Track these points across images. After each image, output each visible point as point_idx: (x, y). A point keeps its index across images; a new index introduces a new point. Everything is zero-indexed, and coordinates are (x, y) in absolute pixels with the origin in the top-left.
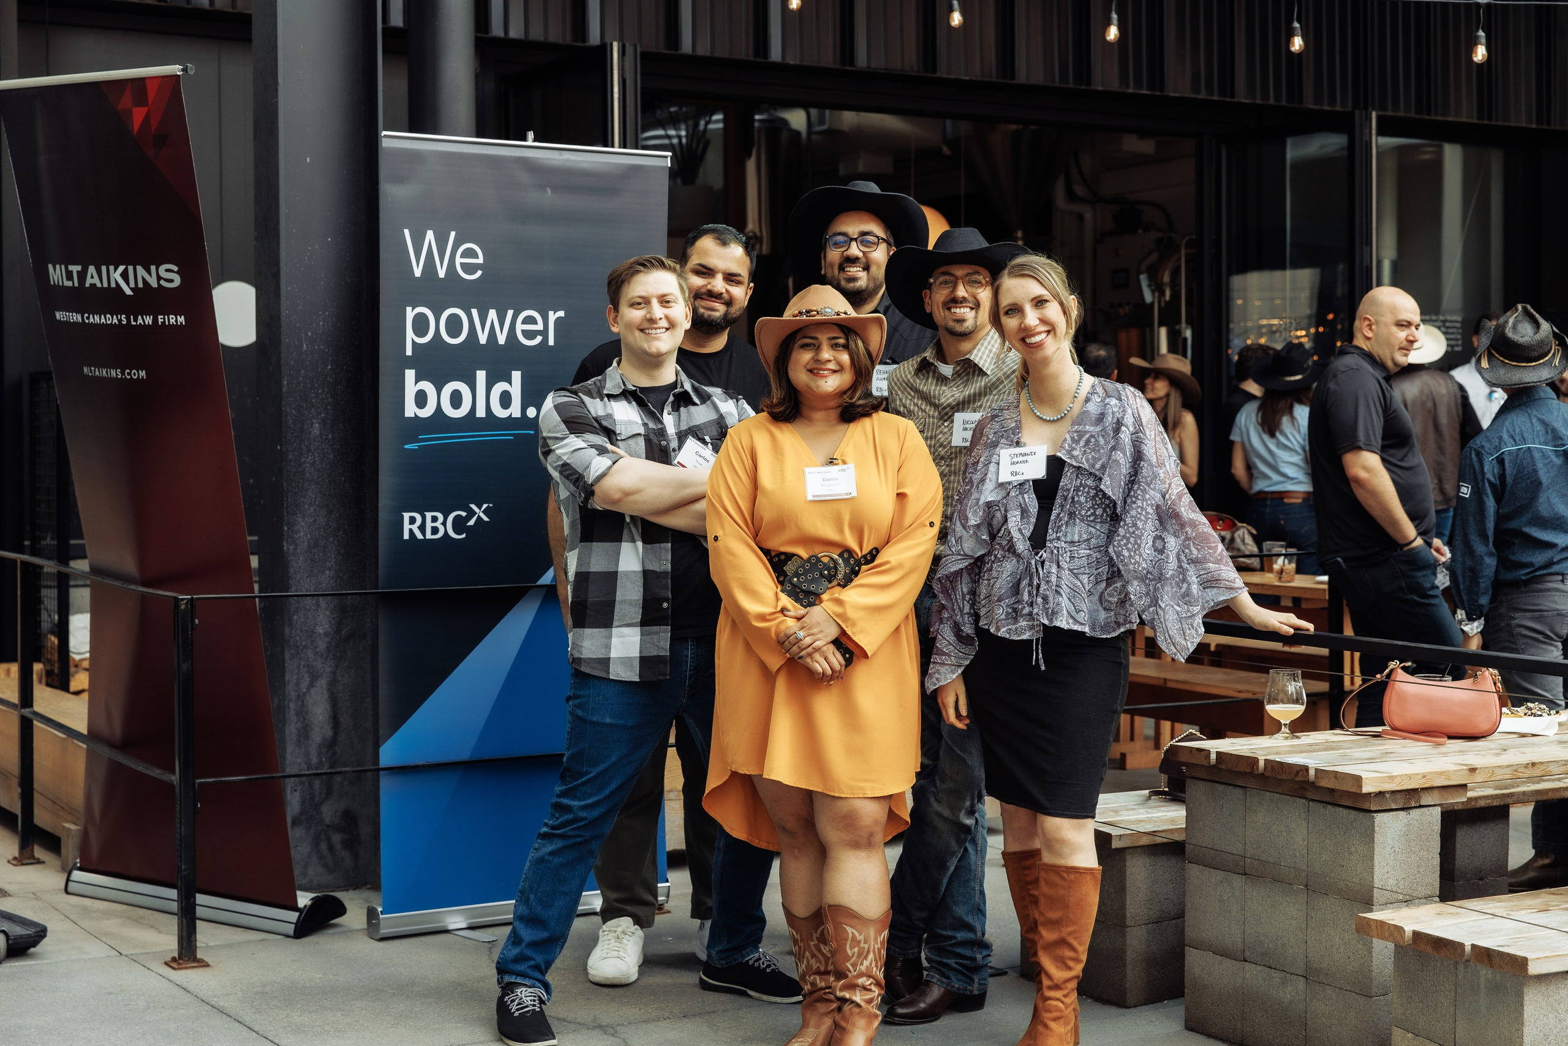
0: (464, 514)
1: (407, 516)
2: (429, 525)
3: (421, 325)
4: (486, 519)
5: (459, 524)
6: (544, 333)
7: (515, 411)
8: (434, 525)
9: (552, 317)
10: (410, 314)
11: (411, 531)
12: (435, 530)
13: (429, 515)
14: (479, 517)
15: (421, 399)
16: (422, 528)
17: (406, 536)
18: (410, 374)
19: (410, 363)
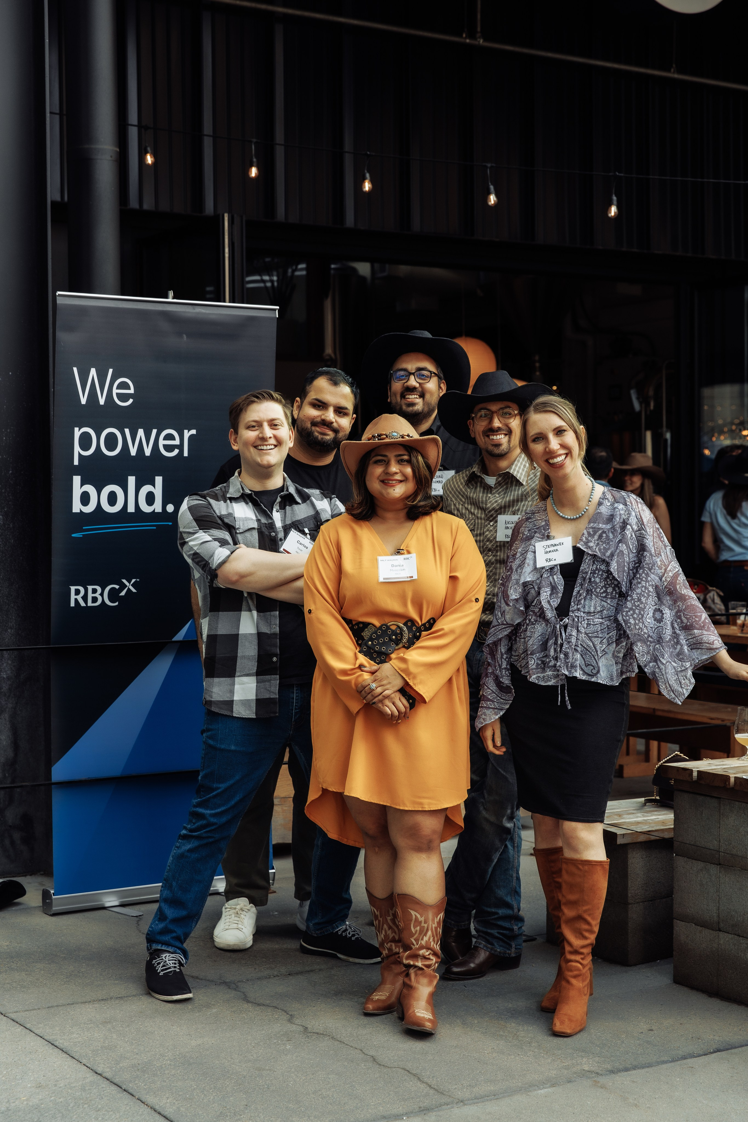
0: (117, 587)
1: (73, 589)
2: (90, 595)
3: (85, 442)
4: (134, 590)
5: (113, 595)
6: (181, 447)
7: (157, 507)
8: (94, 595)
9: (187, 434)
10: (77, 433)
11: (76, 600)
12: (95, 600)
13: (90, 588)
14: (129, 589)
15: (85, 499)
16: (85, 598)
17: (72, 604)
18: (77, 480)
19: (77, 470)
